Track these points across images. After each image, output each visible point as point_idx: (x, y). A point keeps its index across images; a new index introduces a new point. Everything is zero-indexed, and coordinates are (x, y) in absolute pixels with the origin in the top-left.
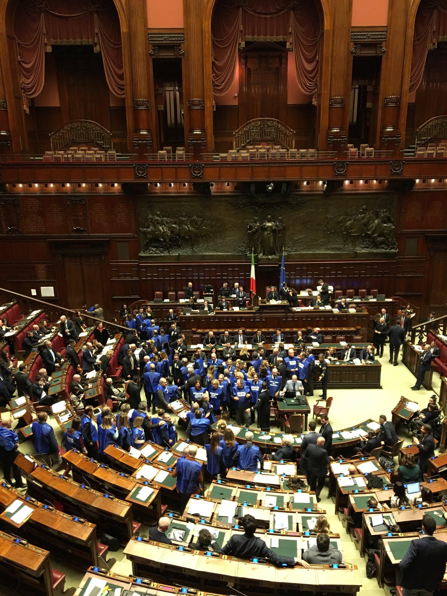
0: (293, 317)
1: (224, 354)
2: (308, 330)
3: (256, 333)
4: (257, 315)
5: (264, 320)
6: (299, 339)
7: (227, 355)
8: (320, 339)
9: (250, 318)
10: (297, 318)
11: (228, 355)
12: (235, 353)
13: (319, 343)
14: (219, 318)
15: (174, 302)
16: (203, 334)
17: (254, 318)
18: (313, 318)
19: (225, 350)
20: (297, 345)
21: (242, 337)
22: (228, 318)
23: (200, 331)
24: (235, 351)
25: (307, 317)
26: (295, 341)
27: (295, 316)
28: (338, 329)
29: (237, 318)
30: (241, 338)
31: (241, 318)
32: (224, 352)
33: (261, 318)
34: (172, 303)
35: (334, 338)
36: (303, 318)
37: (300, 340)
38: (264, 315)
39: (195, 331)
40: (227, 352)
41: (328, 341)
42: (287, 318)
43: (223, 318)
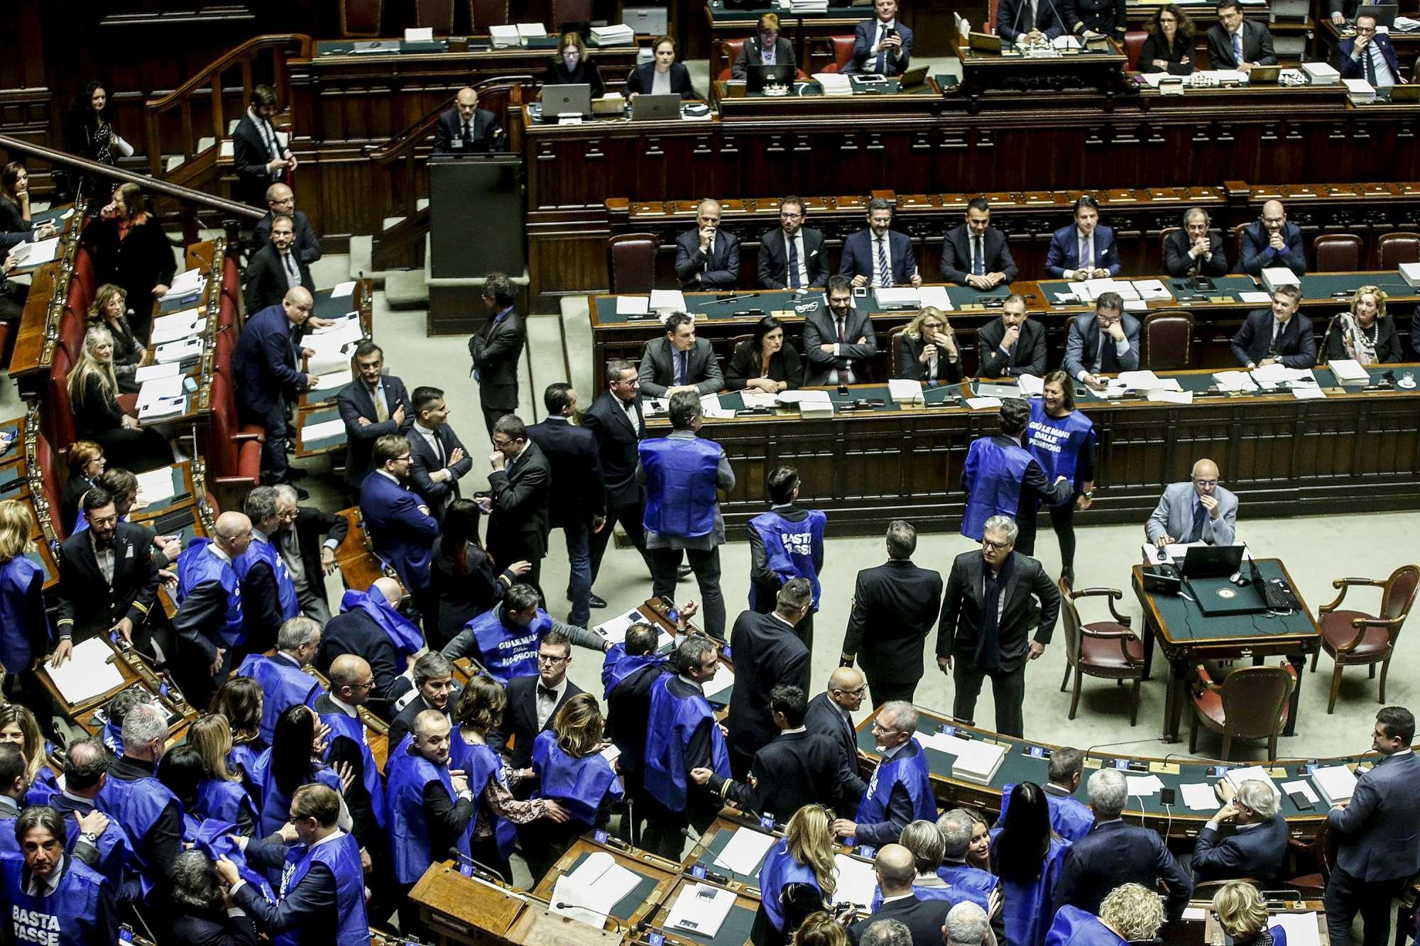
0: (1143, 130)
1: (811, 341)
2: (1232, 200)
3: (959, 219)
4: (948, 116)
5: (985, 143)
6: (1192, 254)
7: (825, 347)
8: (1299, 248)
9: (910, 133)
10: (1165, 132)
11: (835, 349)
12: (872, 339)
13: (1298, 272)
14: (742, 137)
15: (464, 47)
16: (670, 231)
17: (935, 134)
18: (1247, 131)
19: (817, 319)
20: (1182, 281)
21: (886, 245)
22: (789, 136)
23: (646, 212)
24: (868, 328)
25: (1214, 127)
26: (1173, 260)
27: (1154, 119)
28: (1378, 192)
29: (837, 134)
30: (882, 251)
31: (863, 134)
32: (813, 332)
33: (972, 134)
34: (453, 47)
35: (1369, 240)
36: (1194, 131)
37: (1201, 257)
38: (986, 115)
39: (623, 218)
40: (825, 330)
41: (1337, 261)
42: (1108, 131)
43: (764, 136)
